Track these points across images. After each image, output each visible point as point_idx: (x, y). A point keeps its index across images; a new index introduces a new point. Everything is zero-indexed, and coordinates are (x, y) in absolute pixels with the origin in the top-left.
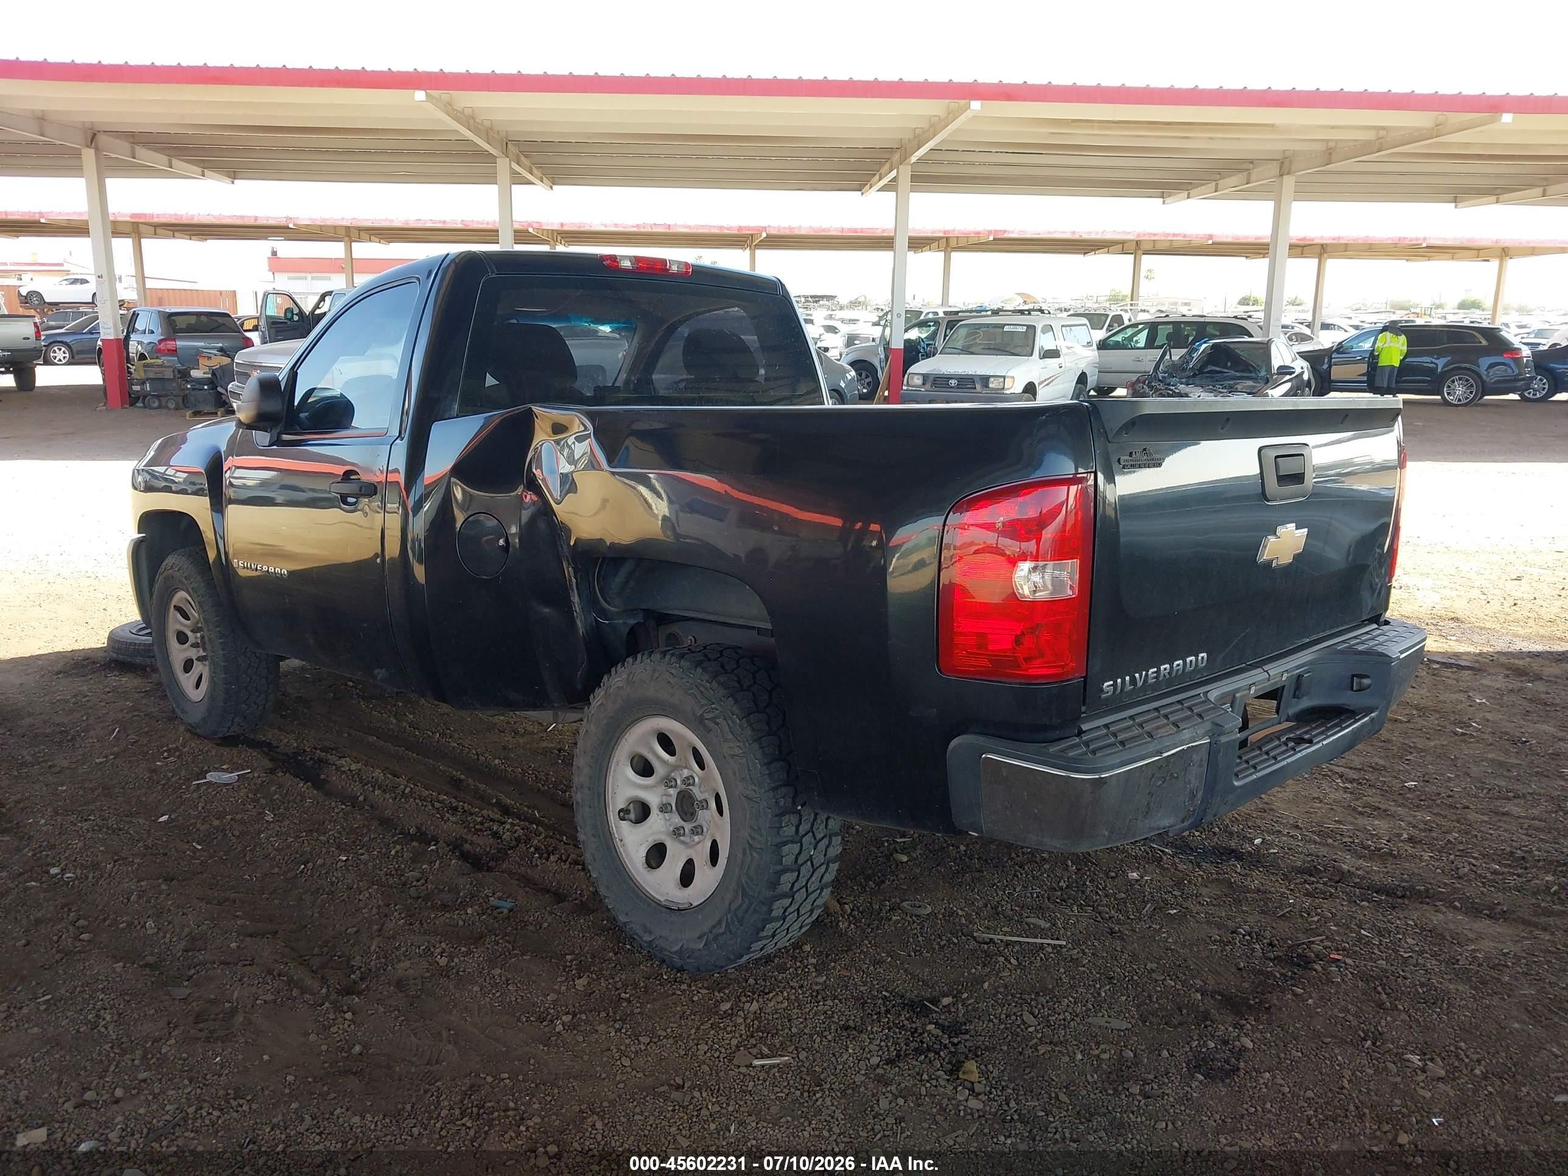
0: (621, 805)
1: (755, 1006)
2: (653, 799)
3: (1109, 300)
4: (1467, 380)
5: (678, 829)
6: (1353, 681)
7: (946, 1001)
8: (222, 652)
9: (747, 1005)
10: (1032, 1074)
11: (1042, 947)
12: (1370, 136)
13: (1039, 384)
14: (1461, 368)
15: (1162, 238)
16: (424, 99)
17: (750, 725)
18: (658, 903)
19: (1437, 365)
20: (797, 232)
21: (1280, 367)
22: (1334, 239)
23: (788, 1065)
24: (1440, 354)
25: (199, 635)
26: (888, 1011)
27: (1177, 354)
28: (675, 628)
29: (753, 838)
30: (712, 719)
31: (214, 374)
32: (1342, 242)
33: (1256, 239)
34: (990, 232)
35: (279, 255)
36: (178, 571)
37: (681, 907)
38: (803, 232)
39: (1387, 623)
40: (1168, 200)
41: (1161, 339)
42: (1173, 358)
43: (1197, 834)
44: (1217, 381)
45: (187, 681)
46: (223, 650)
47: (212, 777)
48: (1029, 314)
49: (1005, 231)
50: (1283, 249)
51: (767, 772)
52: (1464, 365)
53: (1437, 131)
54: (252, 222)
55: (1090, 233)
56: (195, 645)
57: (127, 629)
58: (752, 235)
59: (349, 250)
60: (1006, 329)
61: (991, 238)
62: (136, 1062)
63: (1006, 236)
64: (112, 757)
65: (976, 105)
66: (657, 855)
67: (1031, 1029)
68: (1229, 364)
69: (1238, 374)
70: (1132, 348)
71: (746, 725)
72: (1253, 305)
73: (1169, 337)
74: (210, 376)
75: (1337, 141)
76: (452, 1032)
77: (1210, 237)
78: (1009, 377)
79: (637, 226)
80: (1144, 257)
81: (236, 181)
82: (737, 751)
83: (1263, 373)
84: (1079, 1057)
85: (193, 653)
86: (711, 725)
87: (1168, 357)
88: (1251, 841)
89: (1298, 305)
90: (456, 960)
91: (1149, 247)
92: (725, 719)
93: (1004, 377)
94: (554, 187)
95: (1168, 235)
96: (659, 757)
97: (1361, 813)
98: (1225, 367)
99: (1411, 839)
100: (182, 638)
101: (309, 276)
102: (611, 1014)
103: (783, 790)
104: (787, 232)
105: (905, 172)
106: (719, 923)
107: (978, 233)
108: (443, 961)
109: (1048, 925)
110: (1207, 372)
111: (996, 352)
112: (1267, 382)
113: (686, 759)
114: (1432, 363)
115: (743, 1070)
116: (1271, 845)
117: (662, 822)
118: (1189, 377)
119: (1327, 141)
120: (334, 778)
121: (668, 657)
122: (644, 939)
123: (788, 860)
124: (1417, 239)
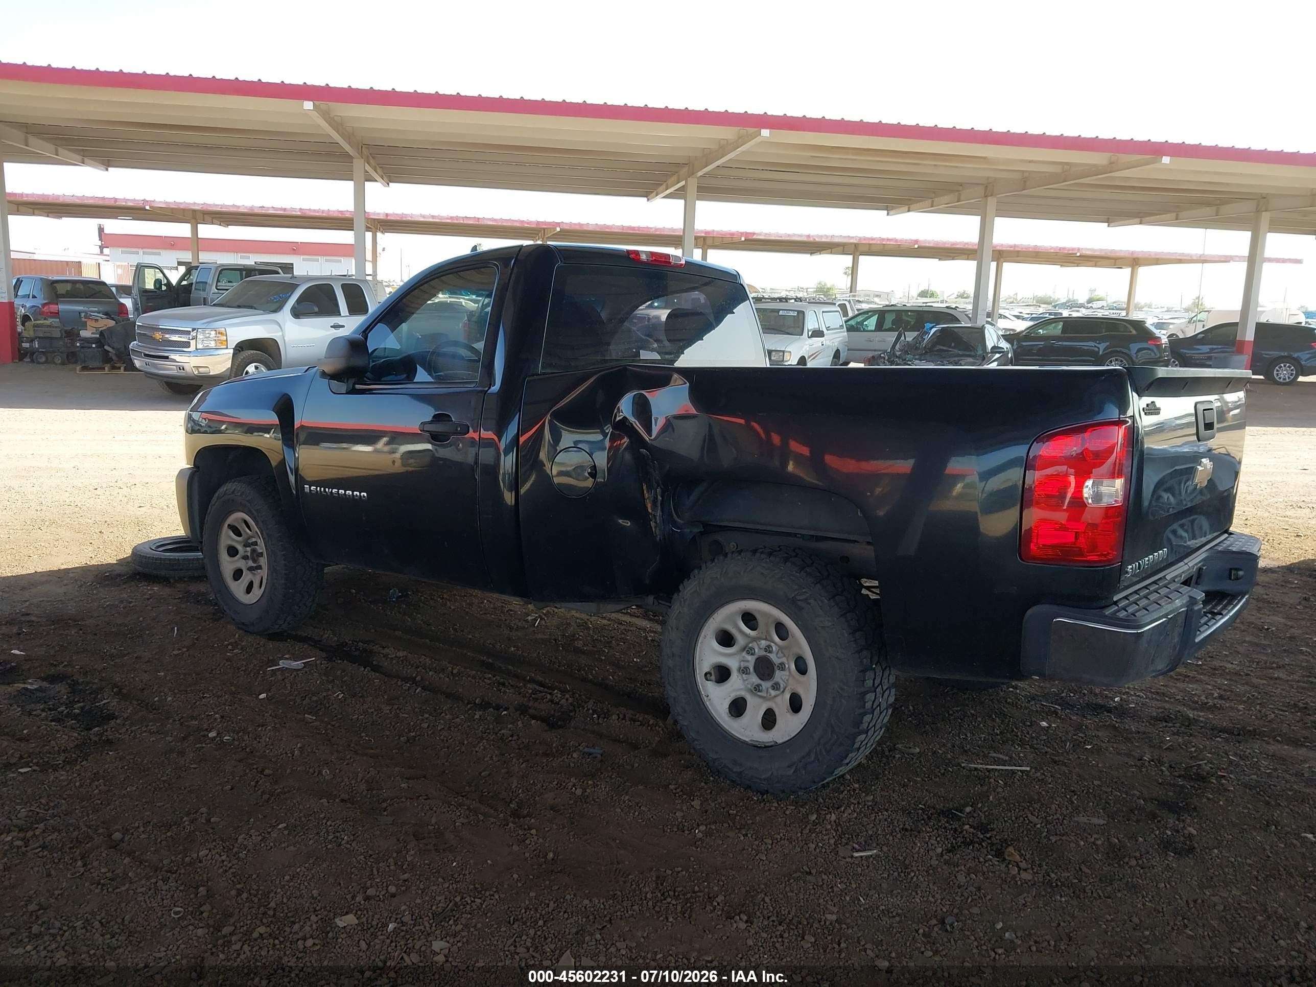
0: (706, 669)
1: (833, 817)
2: (733, 664)
3: (816, 291)
4: (1121, 361)
5: (757, 685)
6: (1230, 574)
7: (968, 809)
8: (283, 562)
9: (828, 817)
10: (1054, 855)
11: (1013, 772)
12: (1057, 169)
13: (809, 357)
14: (1120, 352)
15: (879, 242)
16: (312, 108)
17: (837, 605)
18: (744, 742)
19: (1099, 348)
20: (585, 228)
21: (993, 348)
22: (1011, 247)
23: (877, 856)
24: (1102, 340)
25: (248, 549)
26: (929, 818)
27: (910, 336)
28: (720, 537)
29: (842, 689)
30: (805, 600)
31: (101, 333)
32: (1017, 249)
33: (952, 245)
34: (742, 234)
35: (106, 231)
36: (241, 495)
37: (767, 744)
38: (590, 228)
39: (1231, 534)
40: (891, 212)
41: (888, 324)
42: (907, 339)
43: (1072, 695)
44: (944, 357)
45: (237, 589)
46: (285, 560)
47: (282, 664)
48: (787, 301)
49: (754, 234)
50: (987, 254)
51: (853, 639)
52: (1118, 349)
53: (1111, 167)
54: (112, 203)
55: (822, 236)
56: (245, 558)
57: (147, 547)
58: (544, 229)
59: (195, 231)
60: (781, 313)
61: (743, 239)
62: (392, 868)
63: (755, 237)
64: (185, 650)
65: (765, 133)
66: (738, 707)
67: (1039, 826)
68: (953, 345)
69: (960, 353)
70: (864, 331)
71: (833, 604)
72: (930, 297)
73: (893, 322)
74: (98, 336)
75: (1030, 172)
76: (618, 841)
77: (916, 242)
78: (787, 352)
79: (452, 218)
80: (861, 258)
81: (110, 169)
82: (827, 624)
83: (980, 352)
84: (1082, 843)
85: (242, 564)
86: (803, 605)
87: (903, 338)
88: (1112, 699)
89: (966, 298)
90: (588, 791)
91: (866, 249)
92: (815, 600)
93: (783, 352)
94: (391, 184)
95: (883, 239)
96: (741, 632)
97: (1177, 679)
98: (950, 347)
99: (1221, 697)
100: (232, 551)
101: (141, 251)
102: (731, 824)
103: (865, 653)
104: (578, 228)
105: (693, 184)
106: (809, 754)
107: (732, 234)
108: (579, 792)
109: (1007, 758)
110: (937, 351)
111: (773, 331)
112: (984, 359)
113: (768, 632)
114: (1095, 346)
115: (849, 860)
116: (1128, 702)
117: (742, 681)
118: (921, 355)
119: (1023, 172)
120: (386, 664)
121: (758, 554)
122: (735, 770)
123: (868, 705)
124: (1073, 249)
